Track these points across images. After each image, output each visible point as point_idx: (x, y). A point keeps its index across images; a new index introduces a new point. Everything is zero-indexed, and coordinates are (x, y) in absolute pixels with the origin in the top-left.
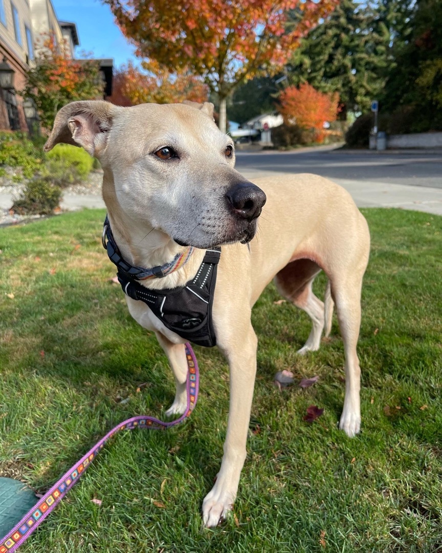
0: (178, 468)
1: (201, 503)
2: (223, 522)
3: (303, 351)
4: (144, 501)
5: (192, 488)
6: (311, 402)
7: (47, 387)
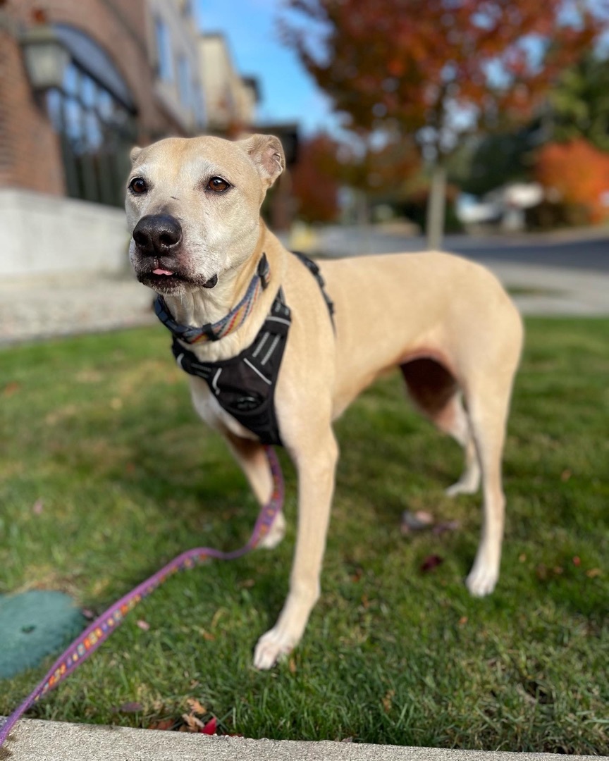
0: (242, 602)
1: (256, 642)
2: (276, 666)
3: (453, 491)
4: (193, 631)
5: (251, 625)
6: (439, 551)
7: (126, 504)
